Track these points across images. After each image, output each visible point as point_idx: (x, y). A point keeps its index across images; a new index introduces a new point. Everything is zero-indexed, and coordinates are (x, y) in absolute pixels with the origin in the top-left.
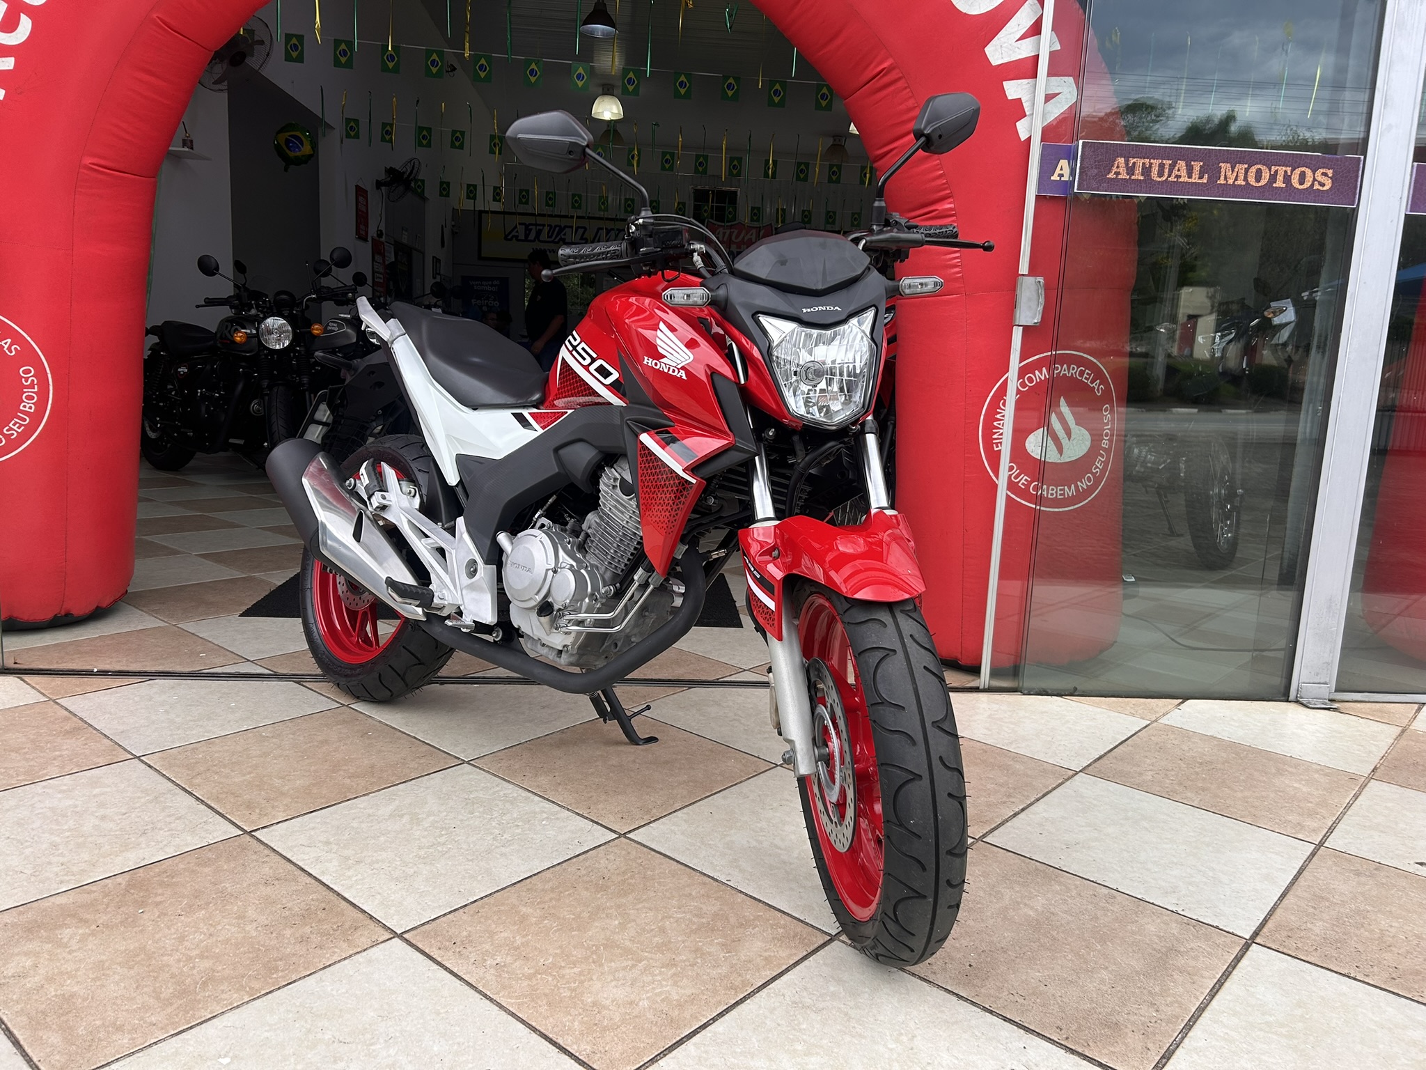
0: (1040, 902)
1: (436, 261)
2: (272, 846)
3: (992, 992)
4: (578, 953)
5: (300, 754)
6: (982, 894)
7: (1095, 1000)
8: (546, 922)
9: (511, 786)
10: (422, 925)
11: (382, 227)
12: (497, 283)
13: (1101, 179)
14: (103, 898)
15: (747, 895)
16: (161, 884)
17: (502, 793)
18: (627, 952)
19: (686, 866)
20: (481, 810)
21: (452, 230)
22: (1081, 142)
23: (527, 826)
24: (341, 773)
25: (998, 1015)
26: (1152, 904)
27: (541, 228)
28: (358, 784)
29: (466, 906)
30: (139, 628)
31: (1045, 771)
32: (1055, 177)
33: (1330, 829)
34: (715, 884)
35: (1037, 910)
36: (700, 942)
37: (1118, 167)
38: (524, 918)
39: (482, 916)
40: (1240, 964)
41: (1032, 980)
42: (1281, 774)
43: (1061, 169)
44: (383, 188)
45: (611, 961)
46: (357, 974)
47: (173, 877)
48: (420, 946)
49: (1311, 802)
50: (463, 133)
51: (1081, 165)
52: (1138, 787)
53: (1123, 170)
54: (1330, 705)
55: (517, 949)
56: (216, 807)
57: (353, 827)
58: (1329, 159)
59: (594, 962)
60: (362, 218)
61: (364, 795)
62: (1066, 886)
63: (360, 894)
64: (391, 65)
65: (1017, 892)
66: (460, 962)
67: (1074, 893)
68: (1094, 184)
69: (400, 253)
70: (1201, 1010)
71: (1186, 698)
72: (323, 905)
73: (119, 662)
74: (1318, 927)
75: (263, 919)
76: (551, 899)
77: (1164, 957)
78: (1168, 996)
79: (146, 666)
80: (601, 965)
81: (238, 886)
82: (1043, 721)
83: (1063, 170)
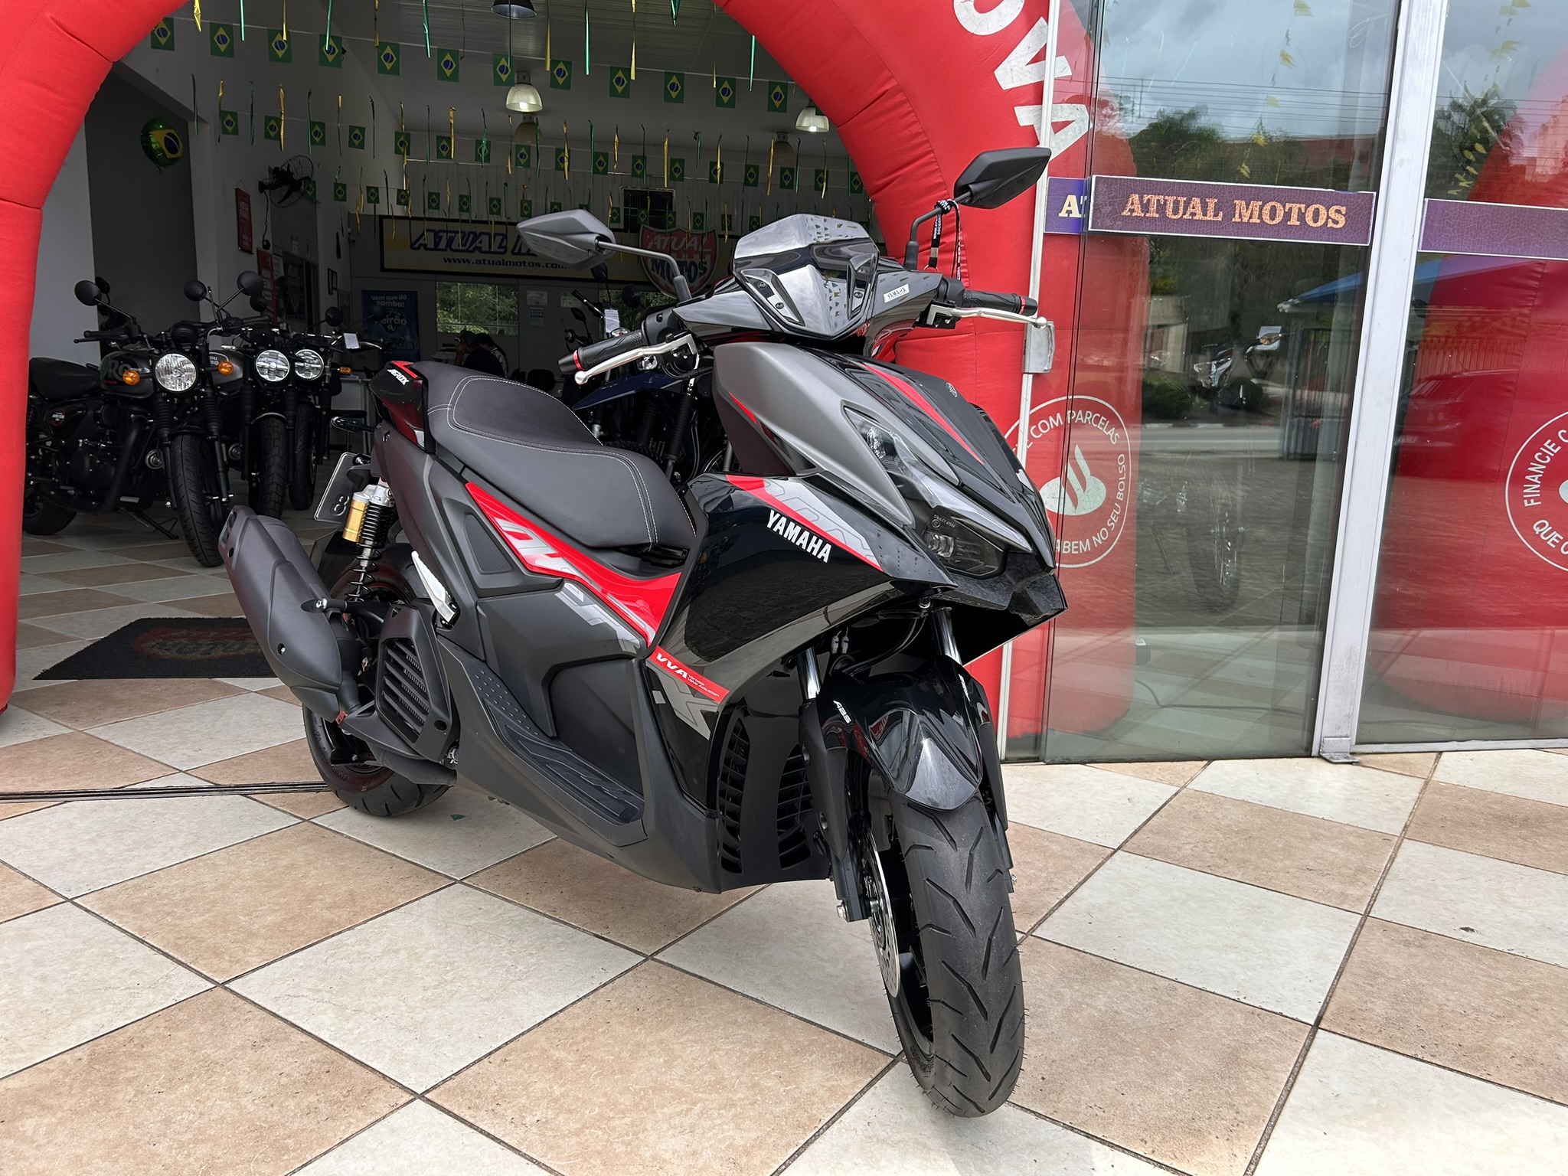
0: (1101, 1002)
1: (332, 273)
2: (252, 999)
3: (1069, 1105)
4: (626, 1100)
5: (264, 884)
6: (1042, 997)
7: (1174, 1106)
8: (583, 1066)
9: (515, 907)
10: (444, 1081)
11: (269, 237)
12: (405, 298)
13: (1116, 215)
14: (64, 1078)
15: (796, 1017)
16: (130, 1055)
17: (506, 916)
18: (679, 1094)
19: (725, 988)
20: (486, 937)
21: (349, 239)
22: (1094, 177)
23: (541, 954)
24: (317, 903)
25: (1081, 1132)
26: (1214, 993)
27: (453, 235)
28: (339, 916)
29: (490, 1054)
30: (40, 736)
31: (1082, 850)
32: (1063, 214)
33: (1373, 896)
34: (761, 1006)
35: (1100, 1010)
36: (756, 1075)
37: (1132, 204)
38: (558, 1064)
39: (510, 1066)
40: (1309, 1054)
41: (1108, 1090)
42: (1317, 839)
44: (267, 191)
45: (663, 1106)
46: (380, 1147)
47: (143, 1047)
48: (447, 1107)
49: (1351, 869)
50: (362, 130)
51: (1095, 201)
52: (1178, 863)
53: (1137, 207)
54: (1352, 760)
55: (556, 1101)
56: (176, 956)
57: (343, 970)
58: (1342, 196)
59: (646, 1110)
60: (244, 227)
61: (349, 929)
62: (1127, 982)
63: (367, 1050)
64: (280, 53)
65: (1077, 991)
66: (496, 1122)
67: (1134, 987)
68: (1108, 222)
69: (290, 266)
70: (1280, 1107)
71: (1210, 759)
72: (326, 1067)
73: (23, 781)
74: (1380, 1007)
75: (259, 1090)
76: (584, 1040)
77: (1235, 1052)
78: (1246, 1095)
79: (57, 785)
80: (654, 1112)
81: (222, 1051)
82: (1071, 794)
83: (1071, 206)
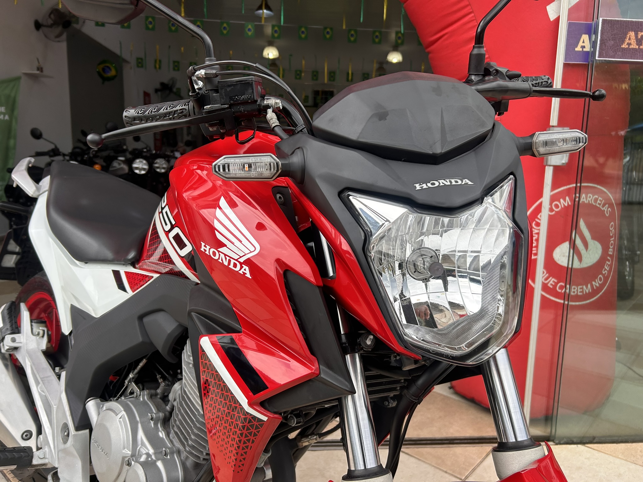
13: (616, 48)
22: (601, 20)
32: (578, 49)
37: (630, 39)
43: (583, 42)
44: (159, 93)
51: (601, 37)
53: (633, 42)
64: (150, 26)
68: (611, 53)
83: (585, 43)
